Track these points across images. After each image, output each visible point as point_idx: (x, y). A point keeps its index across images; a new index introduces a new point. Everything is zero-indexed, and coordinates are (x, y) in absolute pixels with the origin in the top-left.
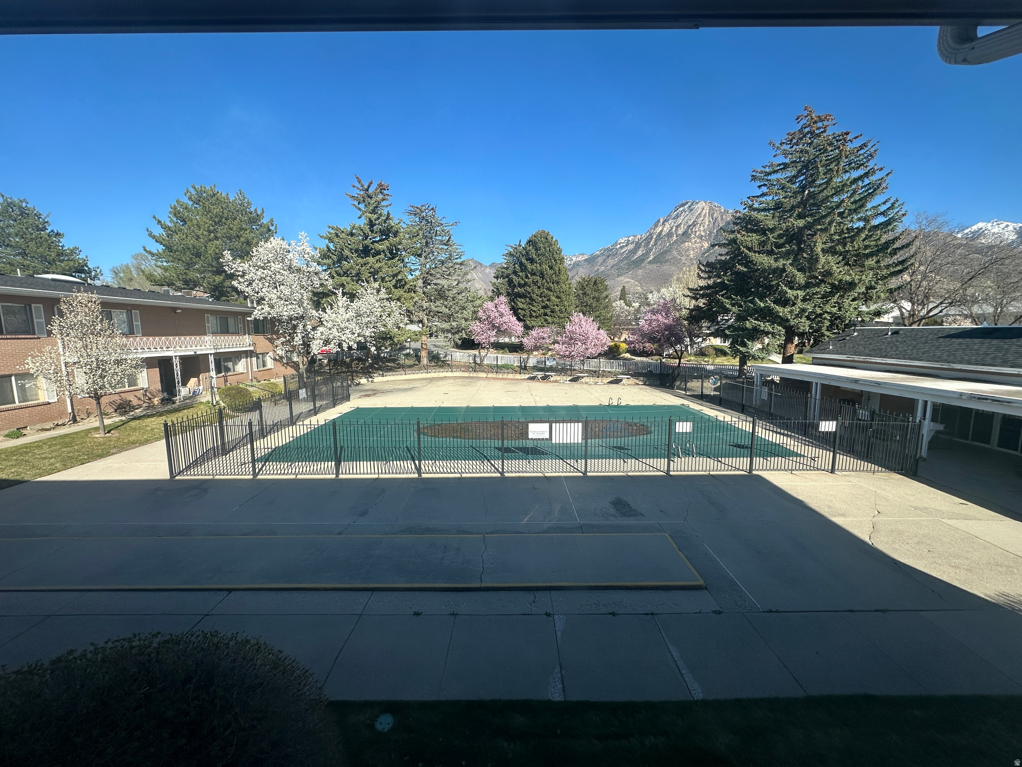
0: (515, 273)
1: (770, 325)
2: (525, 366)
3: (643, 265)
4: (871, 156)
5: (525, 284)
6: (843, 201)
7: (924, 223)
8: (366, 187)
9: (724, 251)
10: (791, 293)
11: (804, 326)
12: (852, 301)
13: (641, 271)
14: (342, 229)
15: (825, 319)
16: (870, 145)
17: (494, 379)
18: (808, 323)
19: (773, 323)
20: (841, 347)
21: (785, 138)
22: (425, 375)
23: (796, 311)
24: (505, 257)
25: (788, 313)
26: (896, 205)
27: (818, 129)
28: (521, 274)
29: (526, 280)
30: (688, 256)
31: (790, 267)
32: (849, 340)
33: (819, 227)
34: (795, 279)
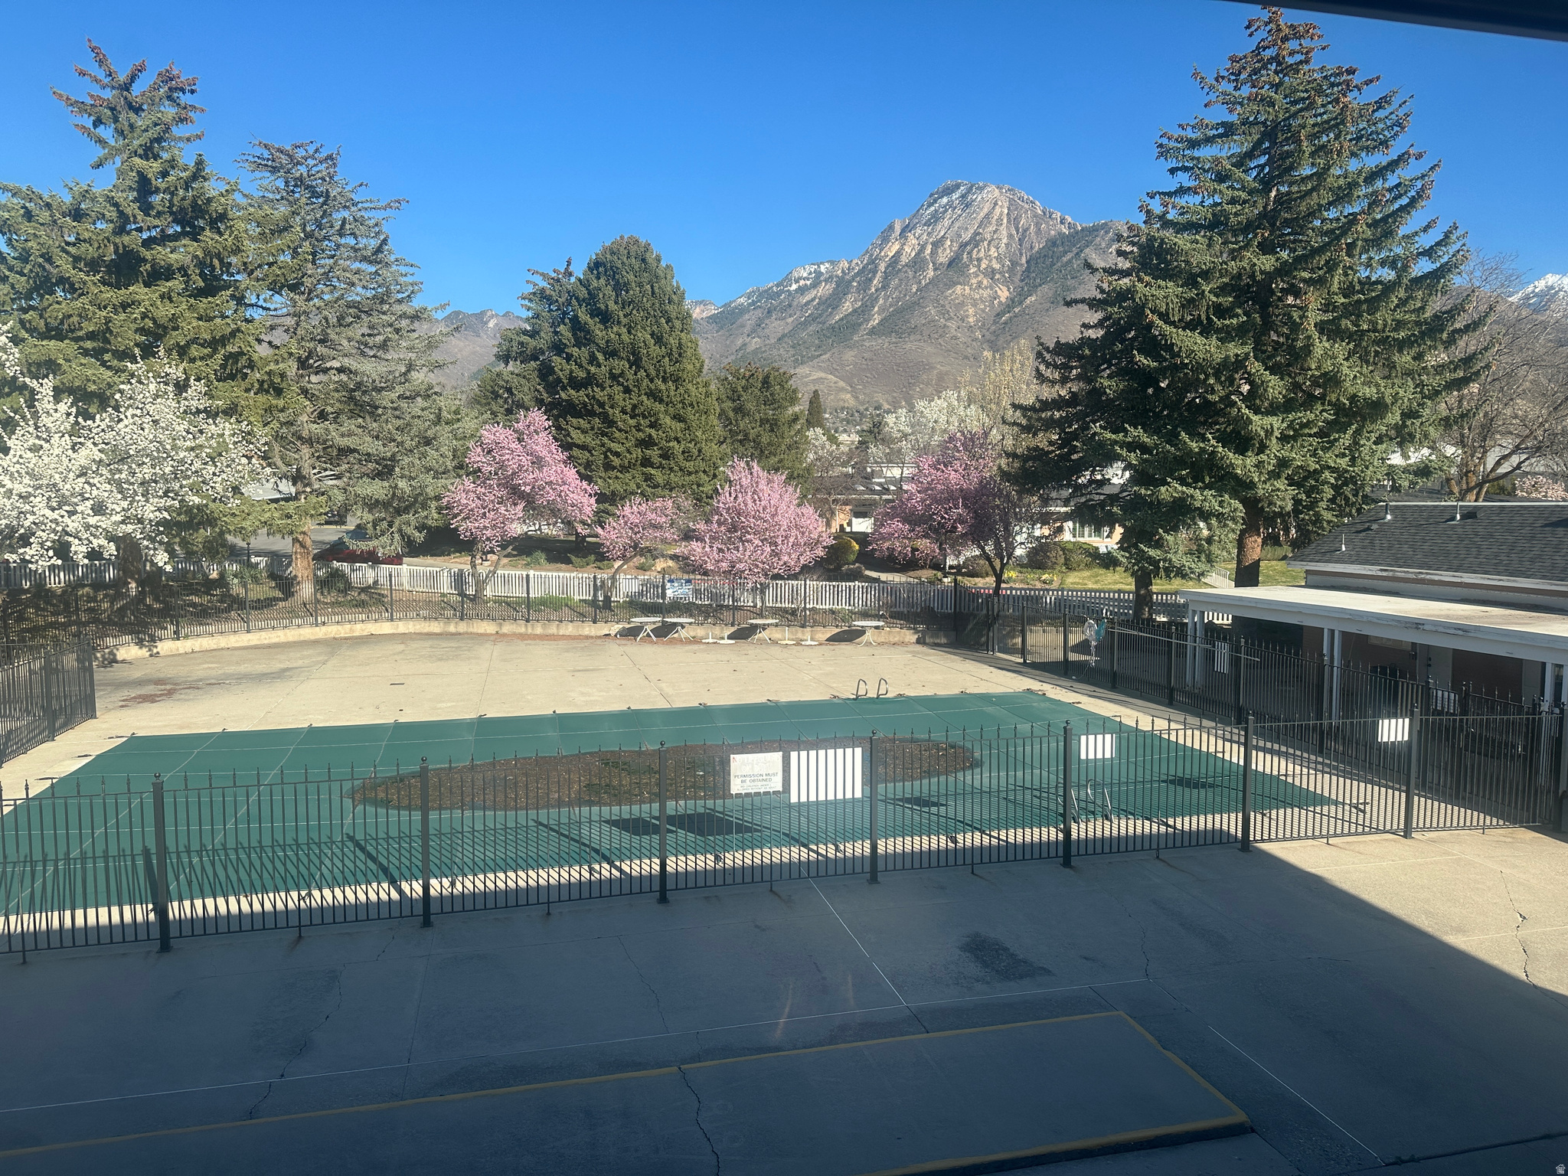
0: (558, 348)
1: (1214, 496)
2: (607, 599)
3: (856, 338)
4: (1400, 125)
5: (589, 381)
6: (1353, 220)
7: (1478, 274)
8: (122, 78)
9: (1095, 317)
10: (1258, 423)
11: (1283, 499)
12: (1375, 443)
13: (852, 353)
14: (46, 197)
15: (1325, 482)
16: (1396, 101)
17: (523, 637)
18: (1292, 491)
19: (1220, 491)
20: (1364, 547)
21: (1224, 66)
22: (308, 633)
23: (1269, 463)
24: (526, 302)
25: (1252, 470)
26: (1453, 237)
27: (1292, 53)
28: (575, 351)
29: (593, 369)
30: (963, 320)
31: (1256, 364)
32: (1377, 532)
33: (1306, 275)
34: (1265, 390)
